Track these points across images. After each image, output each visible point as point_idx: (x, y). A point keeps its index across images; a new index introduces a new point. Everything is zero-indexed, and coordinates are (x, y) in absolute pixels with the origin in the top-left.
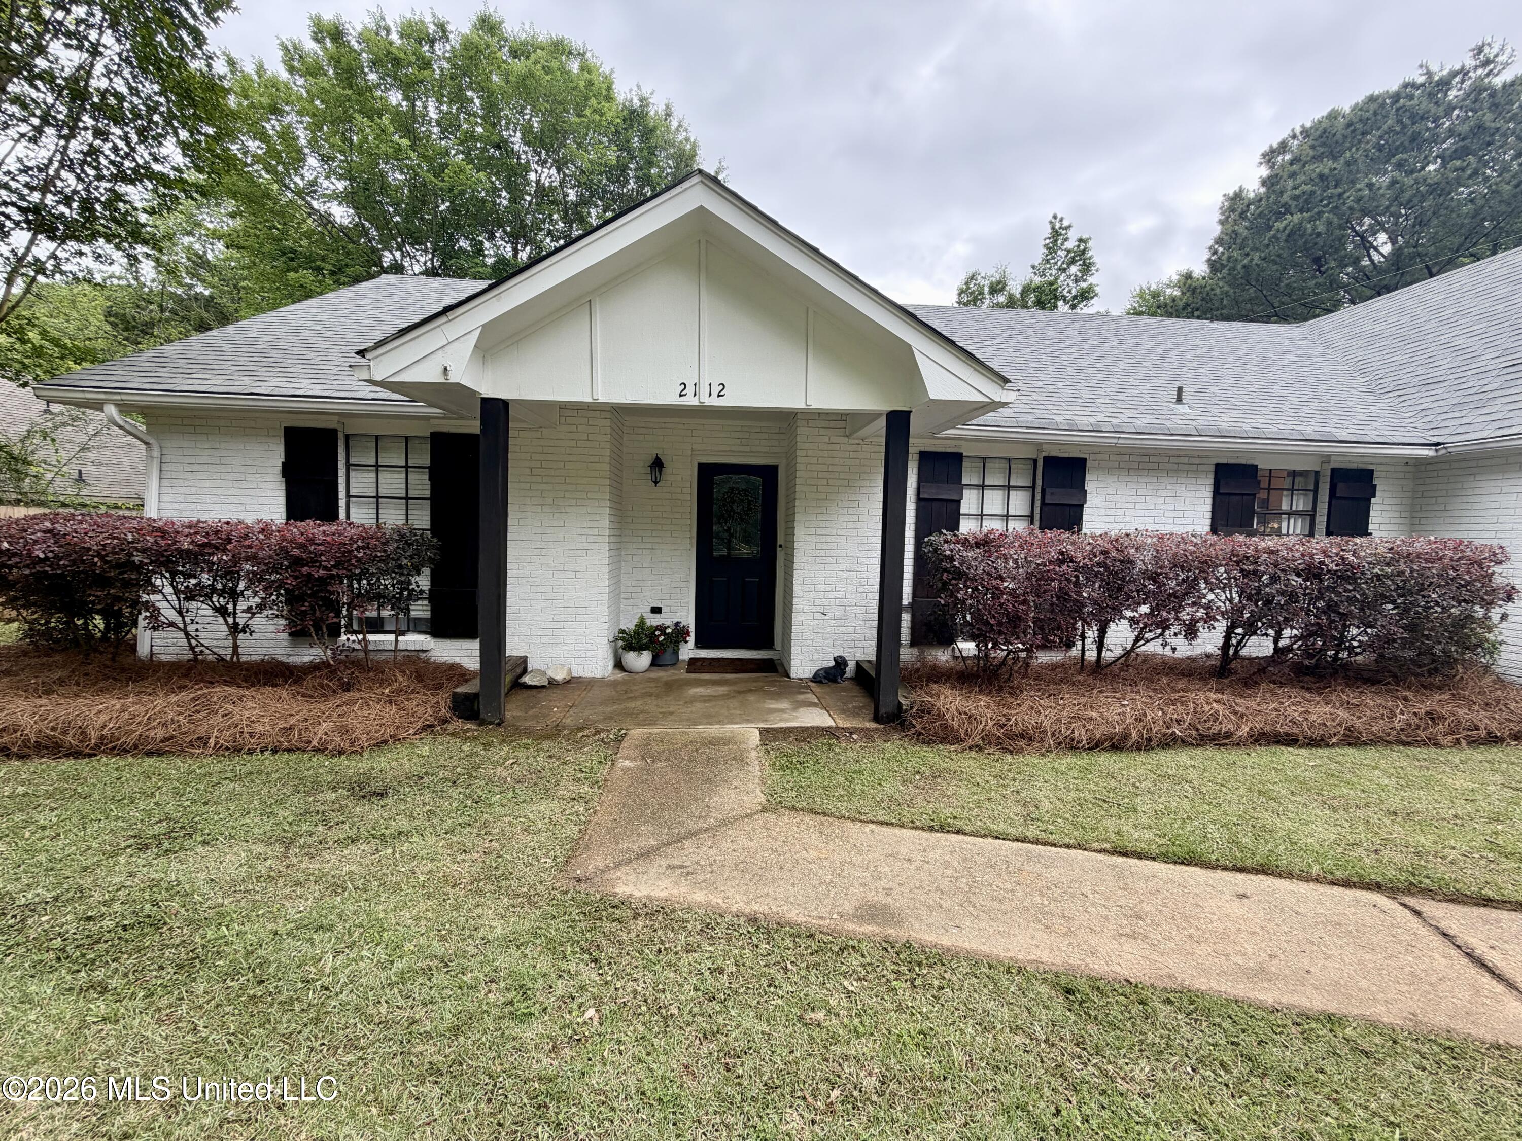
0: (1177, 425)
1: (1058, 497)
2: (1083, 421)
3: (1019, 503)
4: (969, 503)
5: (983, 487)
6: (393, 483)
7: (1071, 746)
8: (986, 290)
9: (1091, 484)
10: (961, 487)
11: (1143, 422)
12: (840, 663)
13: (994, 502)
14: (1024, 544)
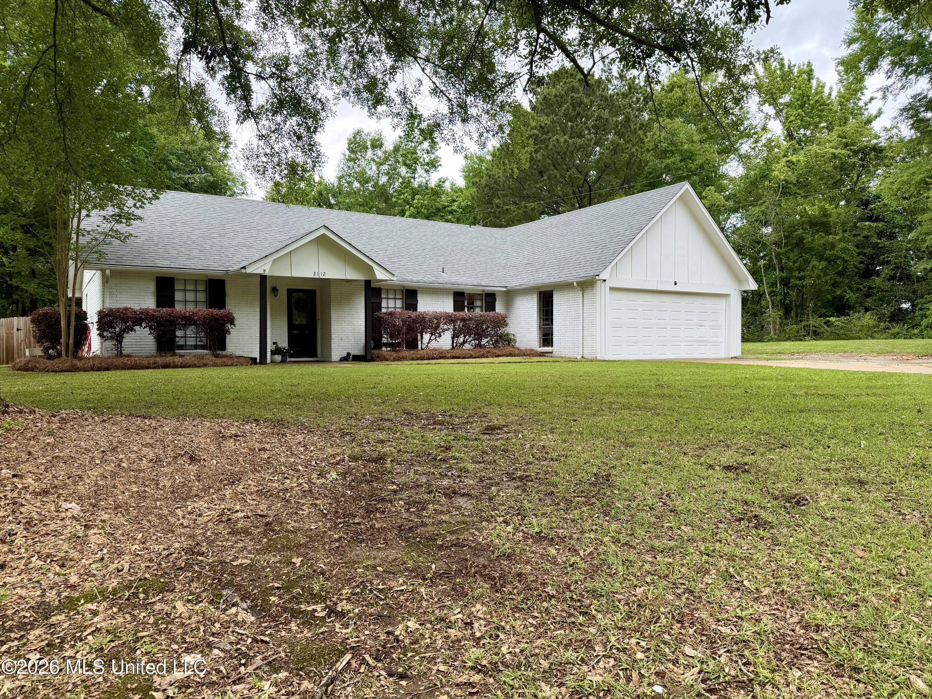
0: (441, 280)
1: (410, 301)
2: (415, 279)
3: (399, 304)
4: (384, 304)
5: (388, 298)
6: (190, 296)
7: (413, 359)
8: (369, 143)
9: (419, 298)
10: (381, 299)
11: (432, 279)
12: (348, 354)
13: (391, 304)
14: (400, 314)
